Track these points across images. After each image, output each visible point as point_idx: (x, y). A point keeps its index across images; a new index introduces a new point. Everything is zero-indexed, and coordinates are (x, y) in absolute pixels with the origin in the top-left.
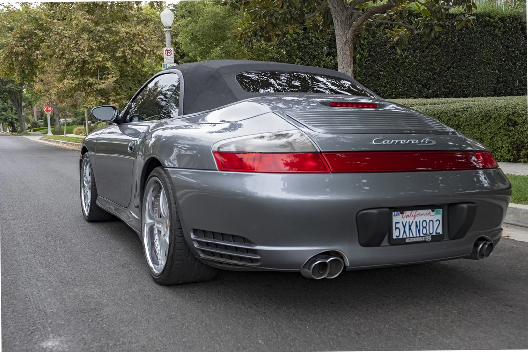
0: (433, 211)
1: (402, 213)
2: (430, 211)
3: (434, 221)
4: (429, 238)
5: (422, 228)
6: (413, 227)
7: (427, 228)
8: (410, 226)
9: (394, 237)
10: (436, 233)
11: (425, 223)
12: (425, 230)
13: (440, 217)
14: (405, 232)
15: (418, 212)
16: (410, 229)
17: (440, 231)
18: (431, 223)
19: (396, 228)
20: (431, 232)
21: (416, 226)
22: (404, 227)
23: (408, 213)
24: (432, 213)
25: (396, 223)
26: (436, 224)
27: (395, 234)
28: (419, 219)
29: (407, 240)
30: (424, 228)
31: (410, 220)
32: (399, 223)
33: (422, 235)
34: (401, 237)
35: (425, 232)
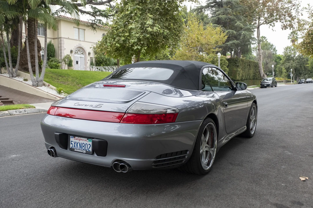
0: (88, 139)
1: (74, 137)
2: (86, 139)
3: (88, 145)
4: (85, 152)
5: (82, 146)
6: (78, 145)
7: (85, 147)
8: (77, 144)
9: (70, 147)
10: (89, 150)
11: (83, 144)
12: (83, 147)
13: (91, 143)
14: (75, 146)
15: (81, 138)
16: (77, 145)
17: (91, 149)
18: (86, 145)
19: (71, 144)
20: (86, 149)
21: (80, 145)
22: (75, 144)
23: (77, 138)
24: (88, 141)
25: (71, 141)
26: (89, 146)
27: (71, 146)
28: (81, 142)
29: (75, 150)
30: (83, 146)
31: (77, 141)
32: (72, 141)
33: (82, 149)
34: (73, 148)
35: (83, 149)
